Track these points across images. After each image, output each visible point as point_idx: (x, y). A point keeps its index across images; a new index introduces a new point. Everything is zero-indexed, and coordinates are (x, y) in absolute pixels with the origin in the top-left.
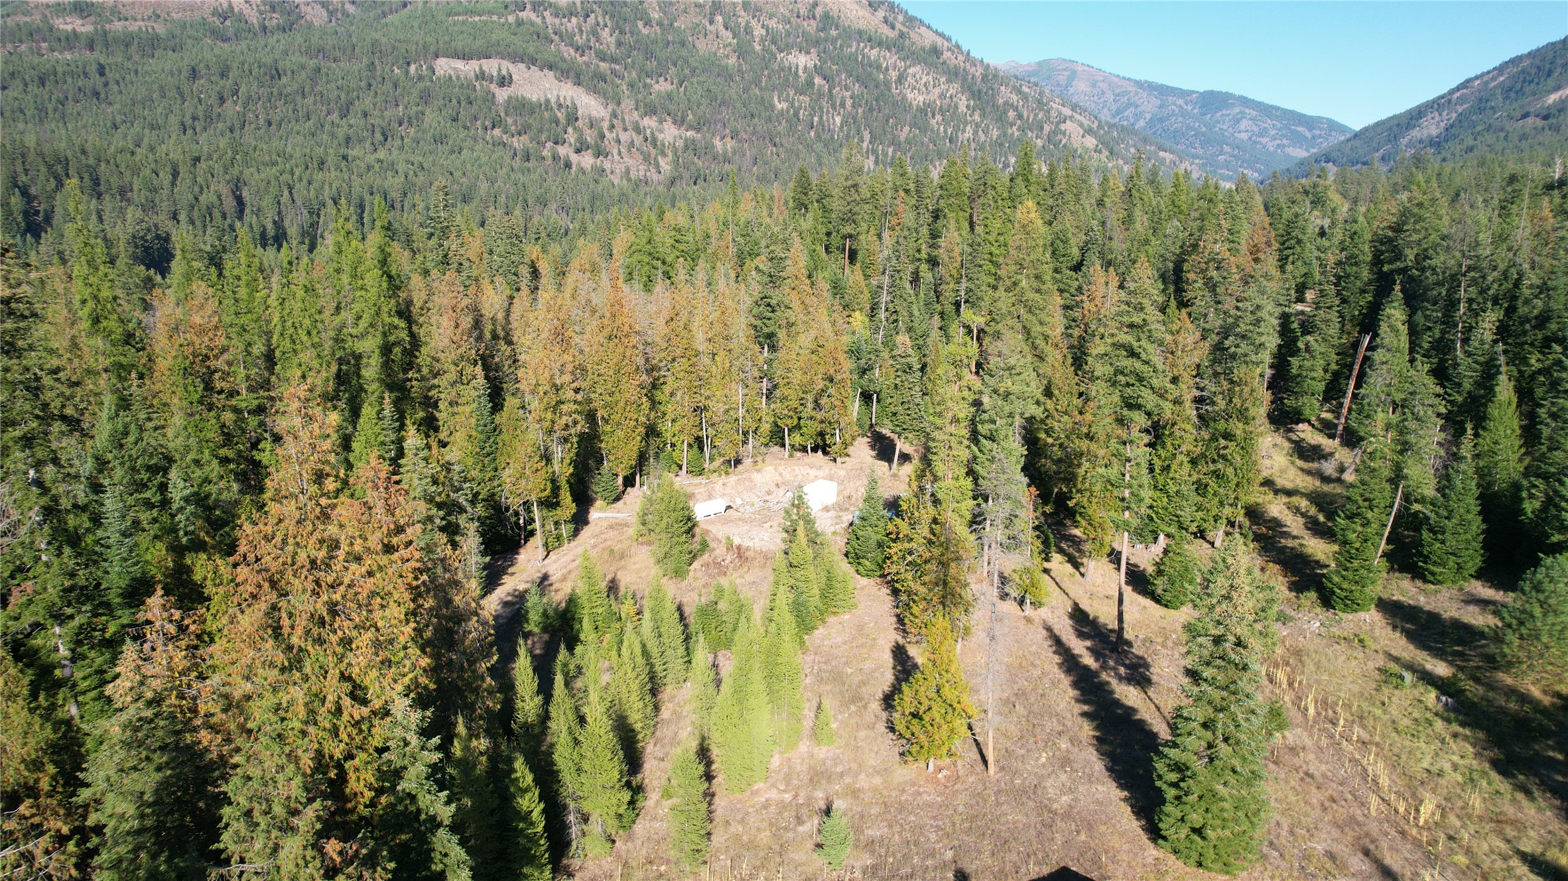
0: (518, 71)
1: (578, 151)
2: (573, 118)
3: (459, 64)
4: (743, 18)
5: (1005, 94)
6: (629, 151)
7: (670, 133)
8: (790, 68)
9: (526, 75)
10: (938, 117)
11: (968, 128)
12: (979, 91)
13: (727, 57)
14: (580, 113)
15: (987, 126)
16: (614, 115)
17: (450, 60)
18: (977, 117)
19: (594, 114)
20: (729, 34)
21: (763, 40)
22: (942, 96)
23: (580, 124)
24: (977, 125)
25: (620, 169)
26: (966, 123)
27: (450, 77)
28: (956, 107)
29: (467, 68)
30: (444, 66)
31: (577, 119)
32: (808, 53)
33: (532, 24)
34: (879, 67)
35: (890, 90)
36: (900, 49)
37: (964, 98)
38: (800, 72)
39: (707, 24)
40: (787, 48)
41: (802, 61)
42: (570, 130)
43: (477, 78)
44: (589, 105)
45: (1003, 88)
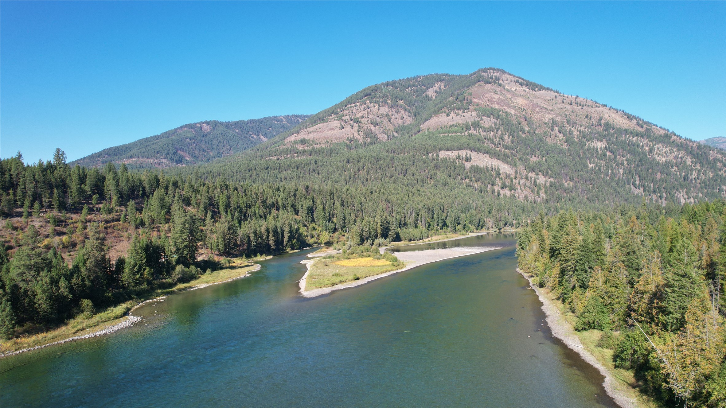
0: (474, 155)
1: (502, 188)
2: (498, 174)
3: (449, 153)
4: (568, 128)
5: (713, 155)
6: (525, 188)
7: (542, 180)
8: (593, 148)
9: (477, 157)
10: (675, 168)
11: (694, 172)
12: (697, 154)
13: (562, 145)
14: (501, 172)
15: (705, 171)
16: (516, 172)
17: (446, 152)
18: (698, 167)
19: (508, 172)
20: (561, 135)
21: (578, 137)
22: (675, 157)
23: (501, 176)
24: (699, 171)
25: (522, 196)
26: (692, 170)
27: (446, 158)
28: (685, 162)
29: (452, 154)
30: (443, 154)
31: (500, 174)
32: (602, 141)
33: (476, 135)
34: (638, 146)
35: (646, 156)
36: (649, 137)
37: (689, 158)
38: (599, 150)
39: (550, 131)
40: (591, 139)
41: (599, 145)
42: (498, 179)
43: (457, 158)
44: (505, 168)
45: (711, 152)
